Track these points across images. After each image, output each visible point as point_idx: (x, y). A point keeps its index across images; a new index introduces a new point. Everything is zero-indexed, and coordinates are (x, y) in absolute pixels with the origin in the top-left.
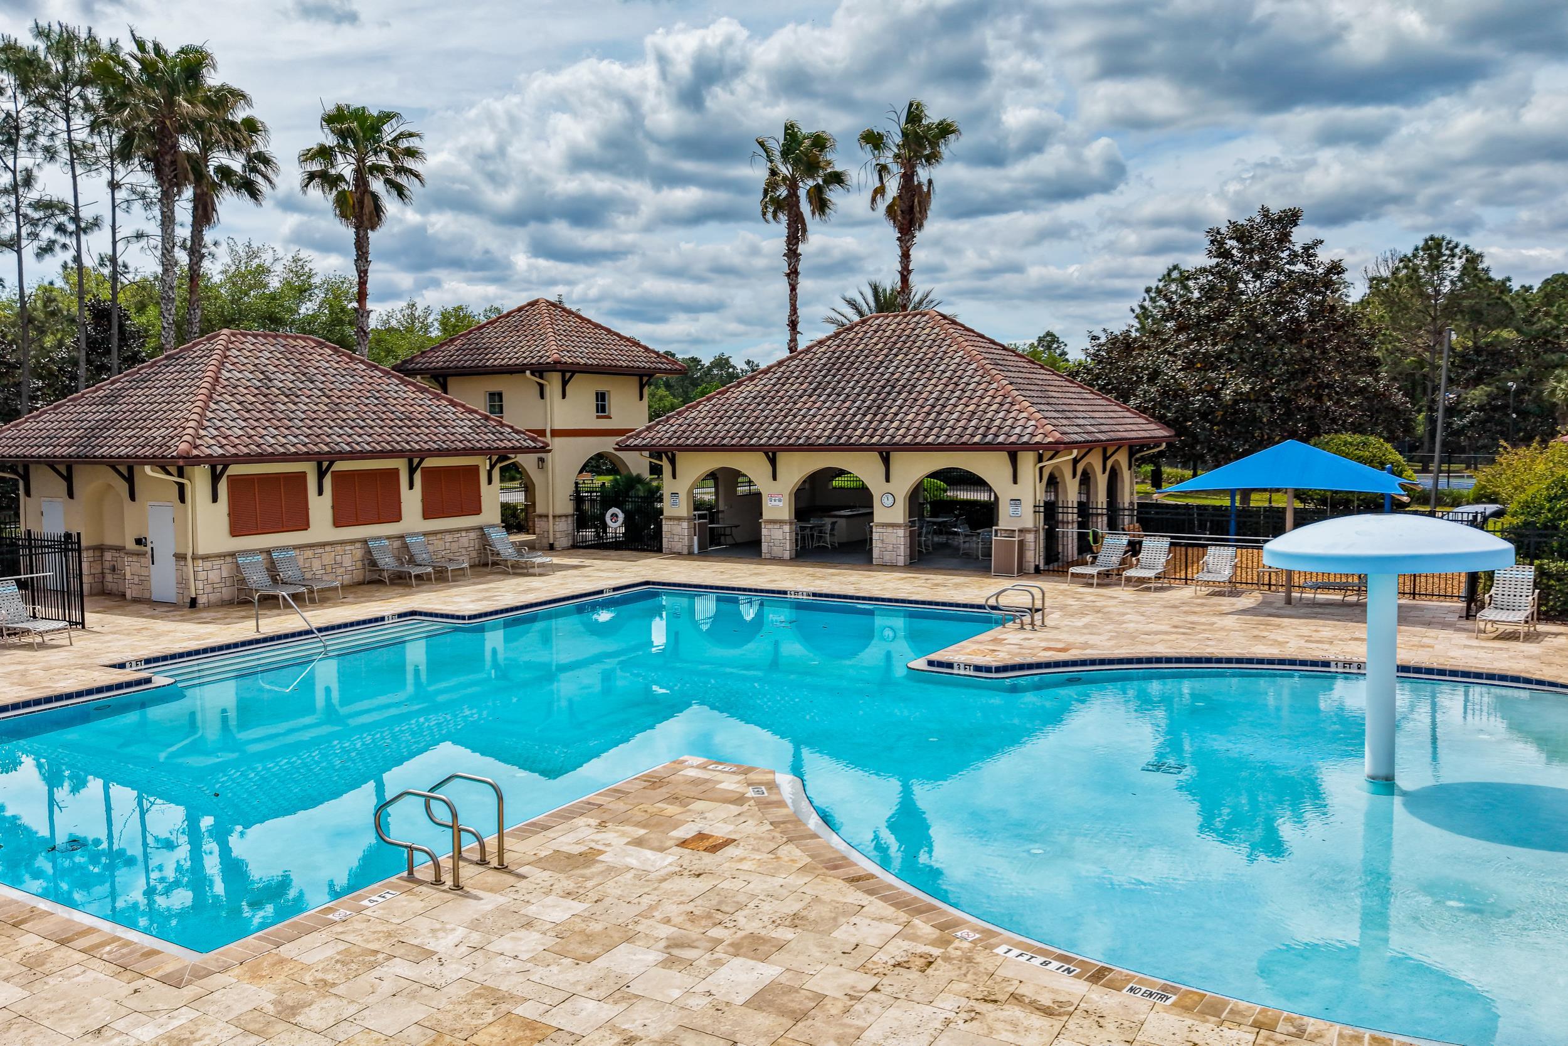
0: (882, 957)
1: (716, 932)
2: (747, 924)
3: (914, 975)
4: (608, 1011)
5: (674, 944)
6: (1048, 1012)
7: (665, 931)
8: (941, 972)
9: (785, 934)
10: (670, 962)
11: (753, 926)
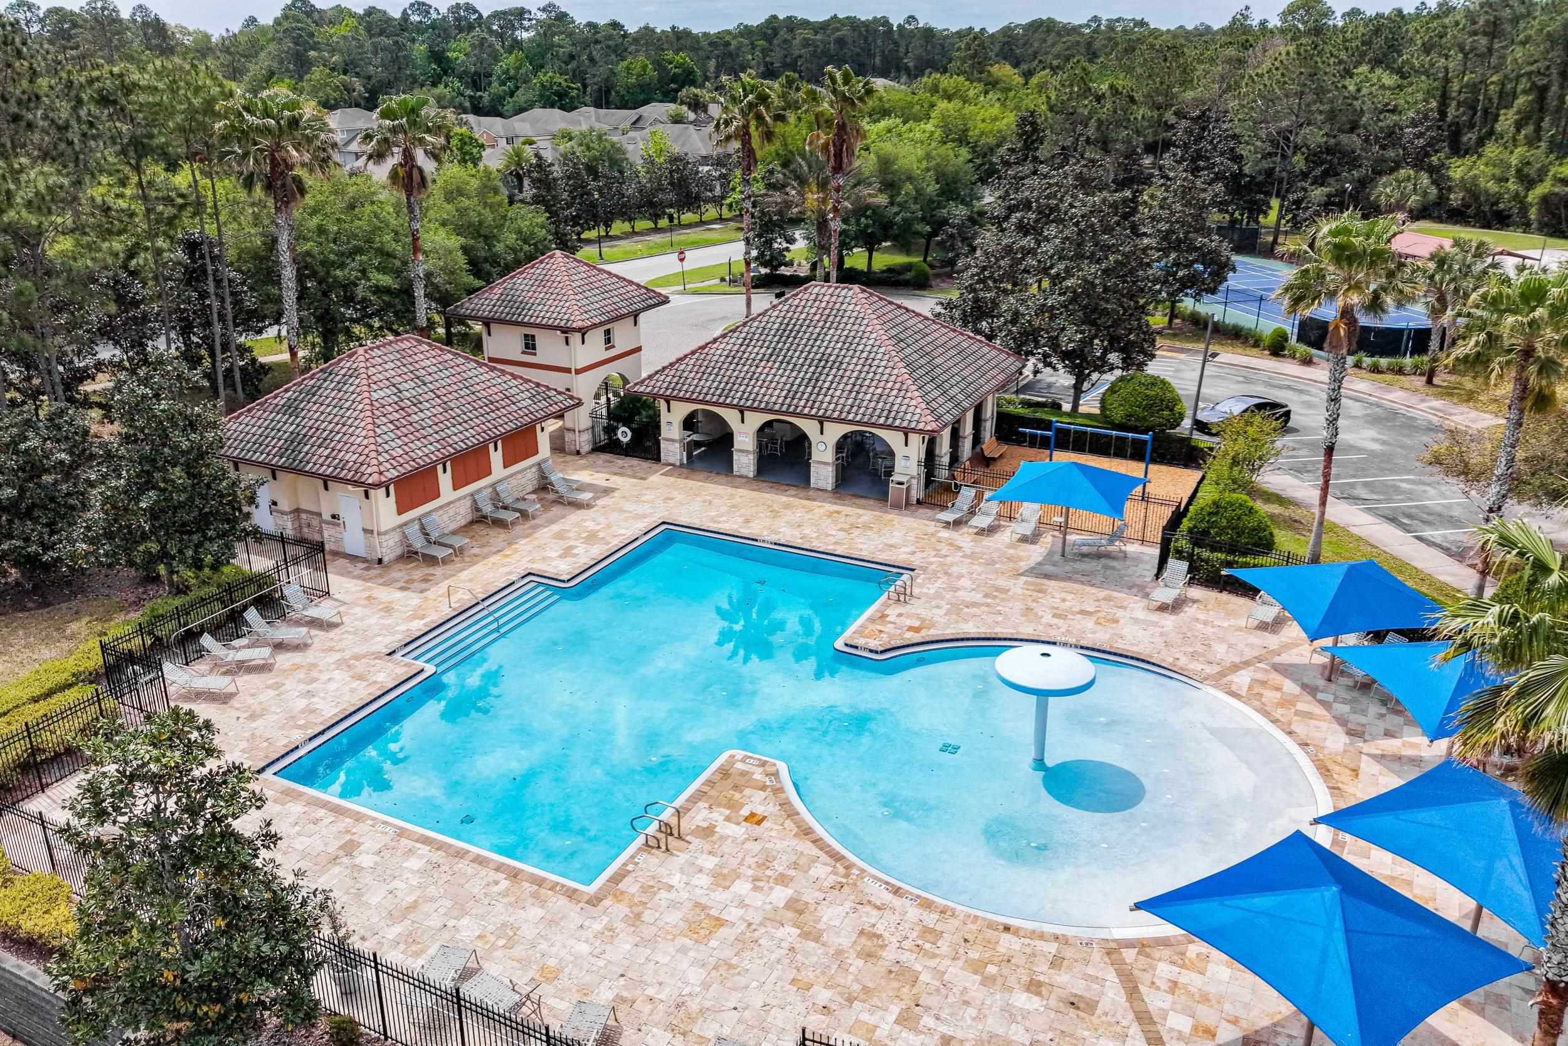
0: (826, 884)
1: (768, 872)
2: (779, 867)
3: (836, 892)
4: (740, 912)
5: (756, 879)
6: (879, 908)
7: (750, 872)
8: (846, 889)
9: (792, 873)
10: (756, 888)
11: (780, 869)
